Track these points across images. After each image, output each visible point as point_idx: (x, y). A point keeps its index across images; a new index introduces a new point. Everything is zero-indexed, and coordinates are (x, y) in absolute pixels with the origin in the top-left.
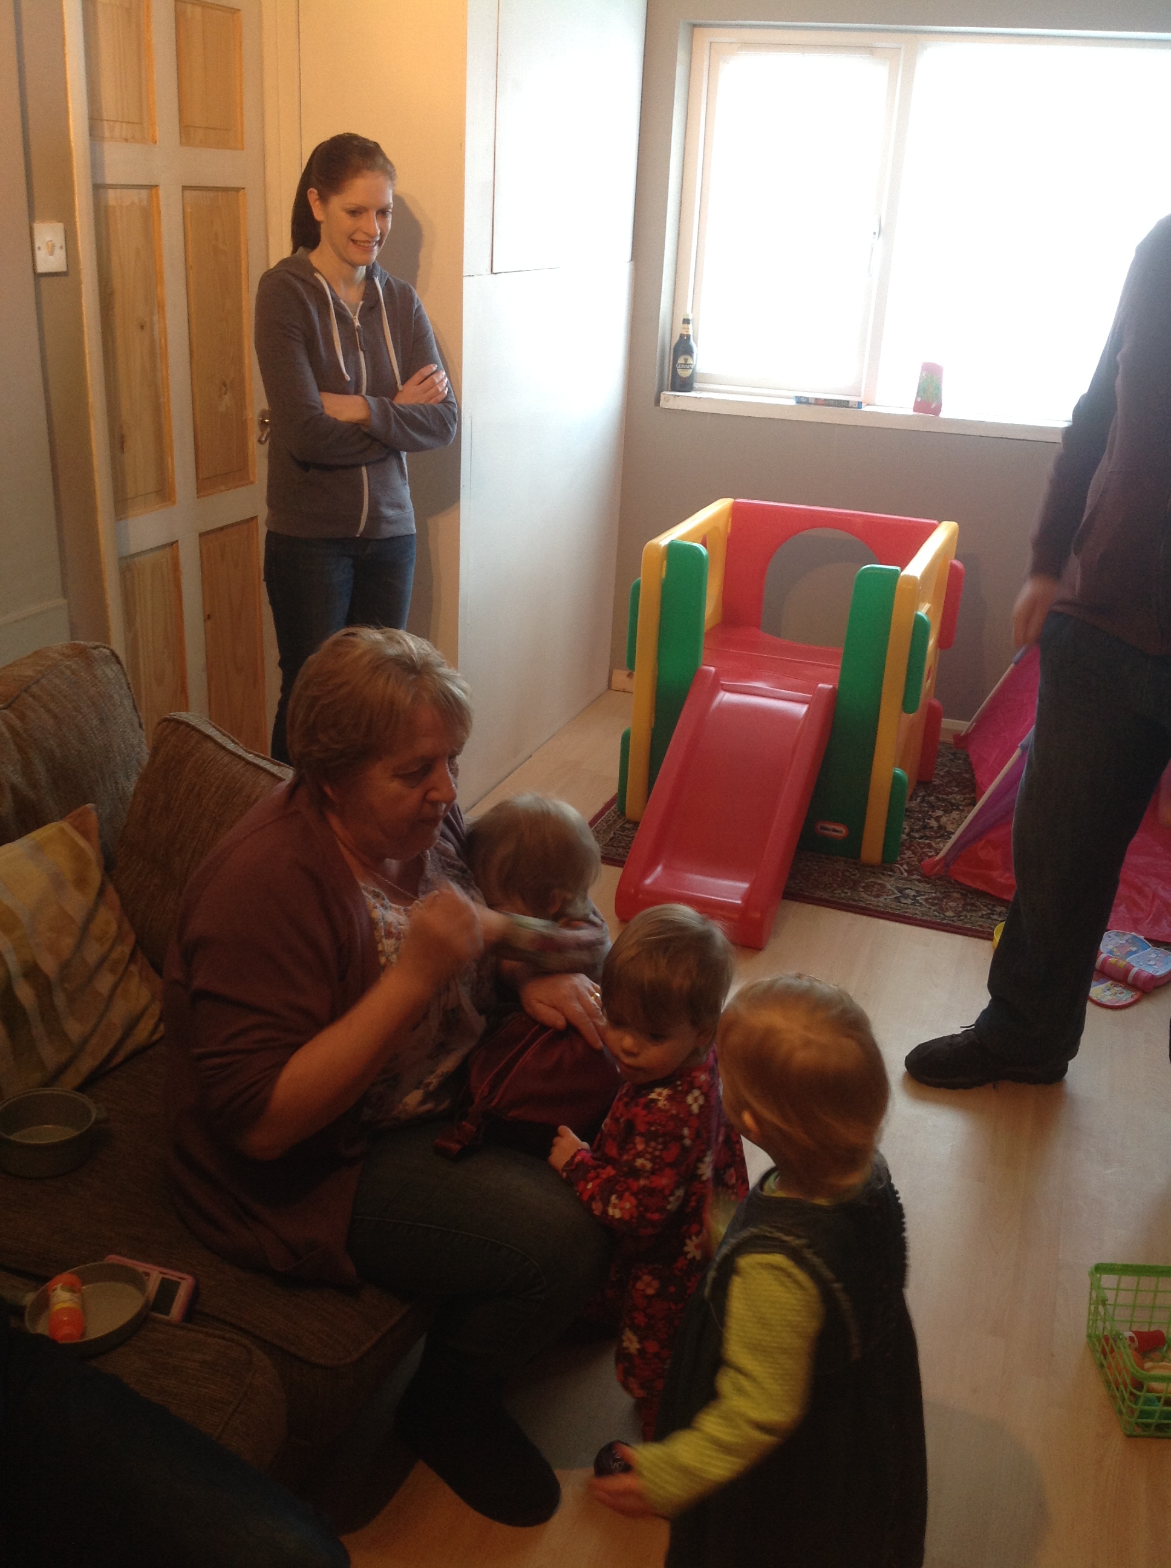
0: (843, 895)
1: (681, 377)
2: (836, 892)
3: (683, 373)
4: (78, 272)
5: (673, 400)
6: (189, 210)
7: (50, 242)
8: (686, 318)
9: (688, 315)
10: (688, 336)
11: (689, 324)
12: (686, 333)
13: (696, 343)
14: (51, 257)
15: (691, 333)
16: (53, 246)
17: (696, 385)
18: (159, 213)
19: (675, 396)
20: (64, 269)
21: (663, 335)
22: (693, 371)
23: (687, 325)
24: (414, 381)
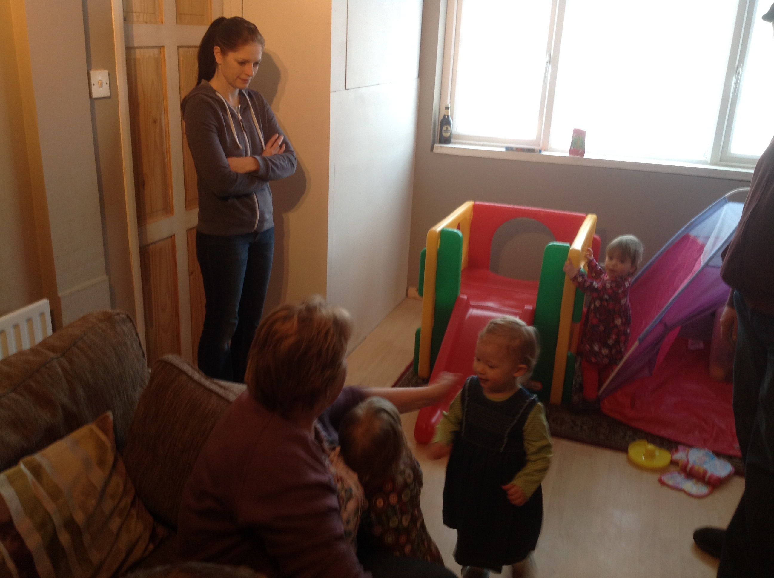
1: (444, 137)
3: (446, 135)
4: (117, 96)
5: (441, 148)
6: (182, 58)
7: (100, 81)
8: (447, 107)
9: (448, 105)
10: (448, 116)
12: (447, 114)
13: (452, 119)
14: (101, 89)
15: (450, 114)
16: (102, 83)
17: (452, 140)
18: (165, 61)
19: (441, 147)
20: (108, 95)
21: (435, 116)
22: (451, 133)
23: (447, 110)
24: (270, 144)
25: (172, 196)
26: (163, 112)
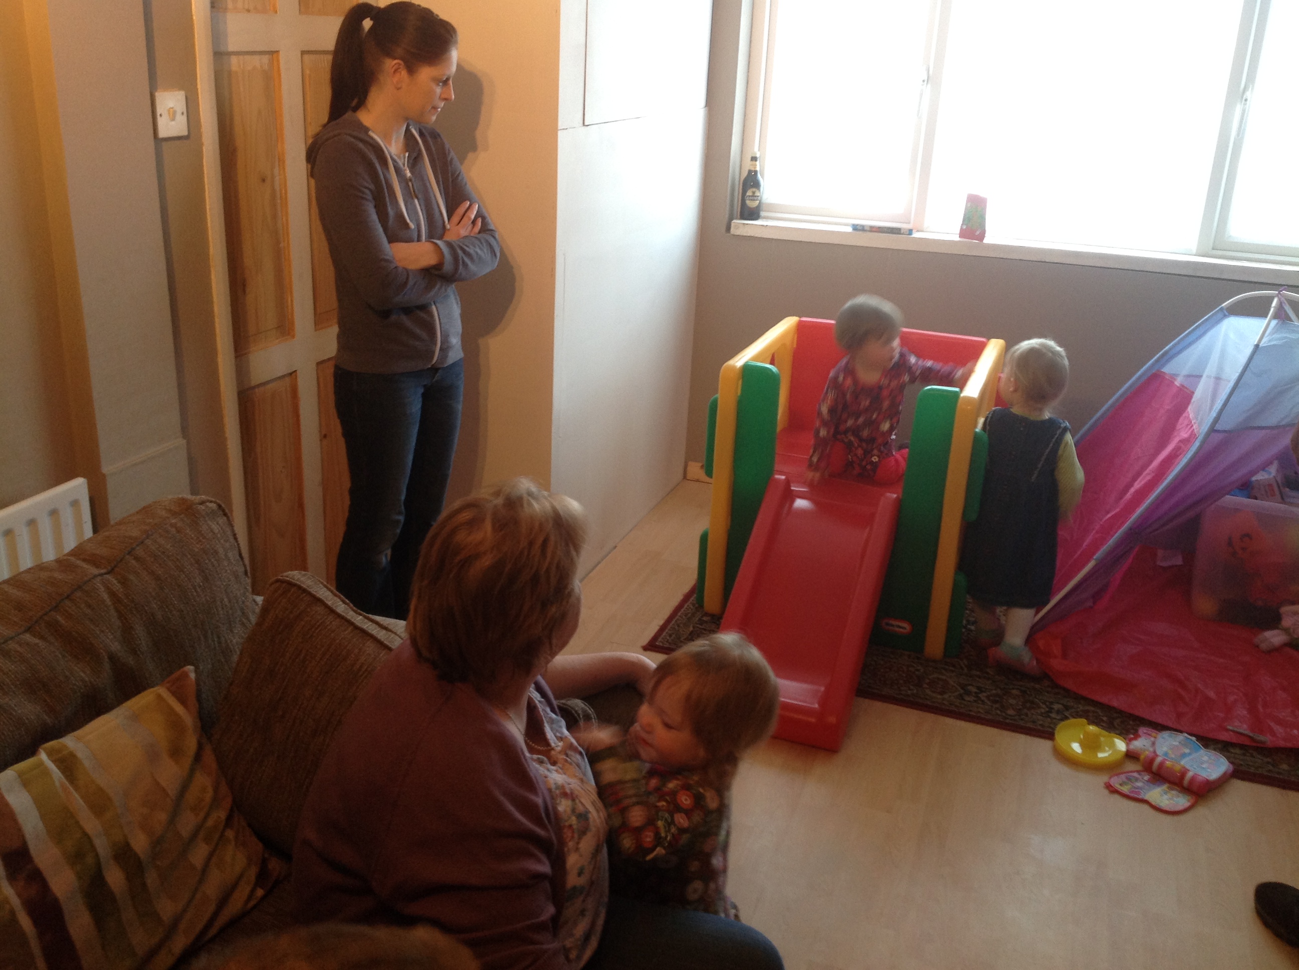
0: (909, 692)
1: (750, 208)
2: (902, 688)
3: (752, 204)
4: (200, 136)
5: (743, 227)
6: (308, 72)
7: (171, 110)
8: (754, 155)
9: (756, 154)
10: (756, 172)
11: (756, 161)
12: (753, 169)
13: (763, 177)
14: (173, 123)
15: (758, 169)
16: (175, 113)
17: (763, 214)
18: (280, 75)
19: (744, 224)
20: (185, 133)
21: (734, 171)
22: (760, 203)
23: (754, 162)
24: (456, 218)
25: (292, 305)
26: (277, 163)
